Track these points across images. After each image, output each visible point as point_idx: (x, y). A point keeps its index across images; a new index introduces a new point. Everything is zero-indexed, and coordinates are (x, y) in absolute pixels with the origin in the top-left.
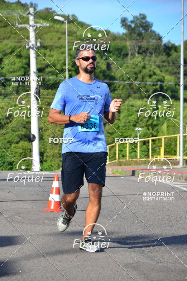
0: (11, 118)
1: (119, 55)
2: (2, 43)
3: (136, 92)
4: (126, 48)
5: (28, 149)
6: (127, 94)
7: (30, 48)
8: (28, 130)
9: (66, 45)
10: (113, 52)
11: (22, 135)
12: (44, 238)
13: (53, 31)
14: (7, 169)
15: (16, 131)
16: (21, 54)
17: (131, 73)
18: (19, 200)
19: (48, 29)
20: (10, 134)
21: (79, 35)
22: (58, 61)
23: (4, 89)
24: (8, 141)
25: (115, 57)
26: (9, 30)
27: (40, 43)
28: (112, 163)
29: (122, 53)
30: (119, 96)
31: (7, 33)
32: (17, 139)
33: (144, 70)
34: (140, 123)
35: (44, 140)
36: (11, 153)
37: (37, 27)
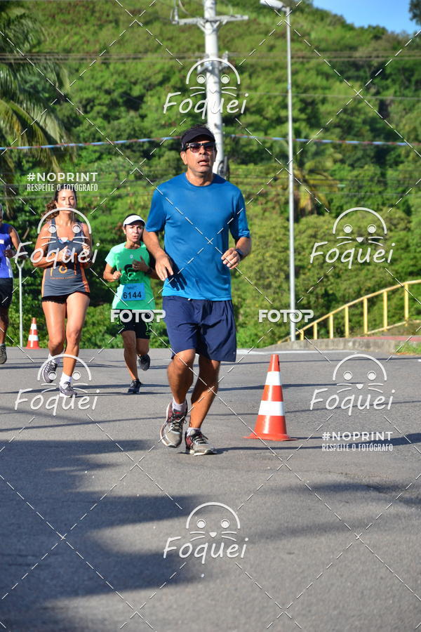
1: (407, 83)
2: (142, 61)
9: (286, 63)
10: (394, 77)
13: (256, 30)
14: (157, 344)
16: (184, 85)
19: (245, 28)
21: (315, 38)
22: (269, 98)
23: (147, 164)
25: (397, 87)
26: (157, 31)
27: (230, 59)
28: (396, 327)
29: (414, 79)
30: (407, 176)
31: (152, 38)
35: (240, 279)
37: (221, 23)
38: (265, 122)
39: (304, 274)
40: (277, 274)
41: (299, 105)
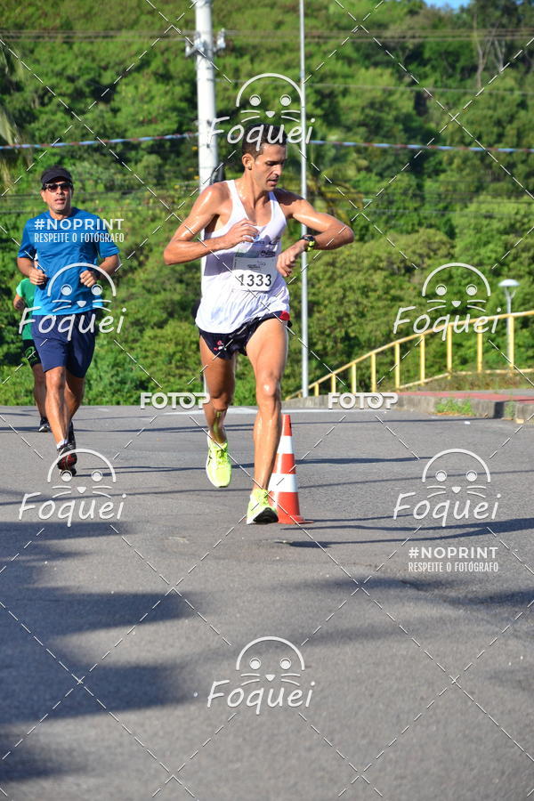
0: (142, 254)
1: (450, 71)
2: (115, 40)
3: (499, 175)
4: (472, 51)
5: (192, 342)
6: (473, 182)
7: (197, 52)
8: (190, 288)
9: (299, 44)
10: (434, 62)
11: (172, 302)
12: (256, 599)
13: (259, 3)
14: (132, 400)
15: (157, 293)
16: (168, 71)
17: (484, 122)
18: (176, 489)
20: (140, 301)
21: (334, 13)
23: (120, 172)
24: (133, 320)
25: (437, 75)
26: (134, 2)
27: (226, 40)
28: (437, 380)
29: (459, 65)
30: (450, 188)
31: (128, 11)
32: (160, 315)
33: (522, 113)
34: (512, 265)
36: (144, 354)
39: (319, 312)
41: (313, 98)
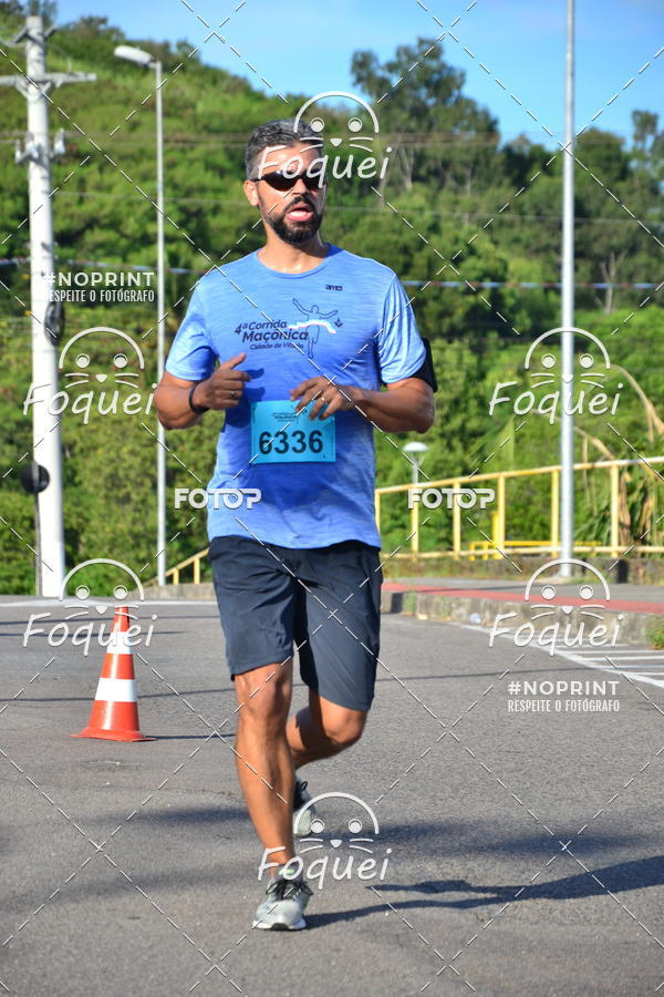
1: (347, 186)
5: (24, 518)
7: (29, 158)
8: (22, 450)
9: (155, 151)
13: (110, 97)
19: (94, 93)
22: (131, 204)
27: (66, 142)
33: (434, 239)
35: (81, 488)
37: (53, 86)
38: (124, 242)
40: (139, 480)
41: (177, 216)
